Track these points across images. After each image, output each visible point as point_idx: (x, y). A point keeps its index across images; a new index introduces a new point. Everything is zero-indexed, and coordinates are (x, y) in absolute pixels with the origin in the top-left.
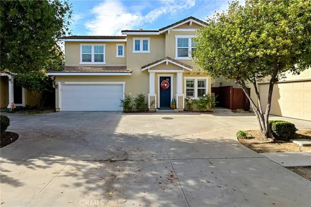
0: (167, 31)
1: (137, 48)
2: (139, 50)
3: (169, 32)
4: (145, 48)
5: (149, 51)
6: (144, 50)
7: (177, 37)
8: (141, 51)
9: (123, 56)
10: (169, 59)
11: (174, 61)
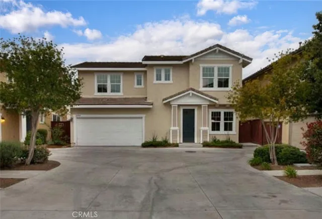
0: (191, 60)
1: (159, 78)
2: (160, 80)
3: (193, 61)
4: (167, 78)
5: (171, 81)
6: (166, 80)
7: (202, 66)
8: (163, 81)
9: (142, 86)
10: (193, 90)
11: (199, 92)
